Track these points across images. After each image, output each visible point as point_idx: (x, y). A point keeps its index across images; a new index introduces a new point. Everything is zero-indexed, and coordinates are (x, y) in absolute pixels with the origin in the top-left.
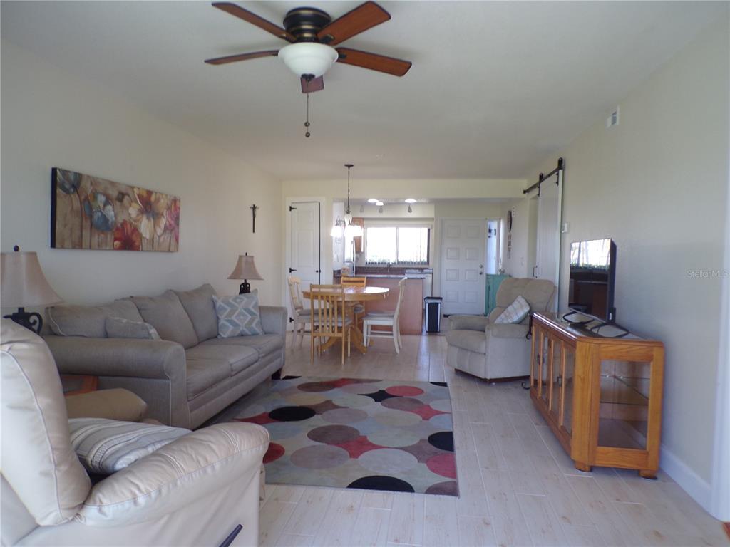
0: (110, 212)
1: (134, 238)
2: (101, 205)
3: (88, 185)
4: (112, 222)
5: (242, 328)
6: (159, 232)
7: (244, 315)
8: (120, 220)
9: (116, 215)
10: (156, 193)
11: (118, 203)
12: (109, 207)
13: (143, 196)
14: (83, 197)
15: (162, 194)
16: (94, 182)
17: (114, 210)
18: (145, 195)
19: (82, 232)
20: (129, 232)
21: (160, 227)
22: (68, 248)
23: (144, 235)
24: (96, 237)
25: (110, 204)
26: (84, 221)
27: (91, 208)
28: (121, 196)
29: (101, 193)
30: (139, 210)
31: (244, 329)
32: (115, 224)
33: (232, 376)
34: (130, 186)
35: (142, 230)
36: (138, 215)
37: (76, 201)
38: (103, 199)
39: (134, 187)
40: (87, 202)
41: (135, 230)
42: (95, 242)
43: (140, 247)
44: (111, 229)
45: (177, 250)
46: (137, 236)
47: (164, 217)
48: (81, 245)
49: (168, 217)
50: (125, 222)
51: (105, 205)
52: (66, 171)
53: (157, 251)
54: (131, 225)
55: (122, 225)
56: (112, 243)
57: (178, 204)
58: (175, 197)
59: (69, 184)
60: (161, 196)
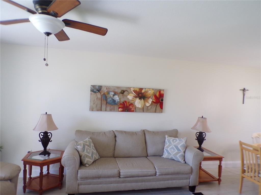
0: (117, 98)
1: (131, 107)
2: (112, 96)
3: (105, 89)
4: (118, 102)
6: (148, 105)
8: (122, 100)
9: (120, 99)
10: (145, 89)
11: (121, 95)
13: (136, 91)
14: (102, 94)
16: (108, 88)
17: (118, 97)
18: (138, 90)
19: (101, 106)
20: (128, 105)
21: (148, 103)
22: (96, 111)
23: (137, 106)
24: (109, 107)
25: (117, 95)
26: (103, 102)
27: (106, 97)
28: (123, 92)
29: (112, 92)
30: (134, 96)
31: (173, 156)
32: (119, 102)
33: (120, 178)
34: (128, 88)
35: (136, 104)
36: (133, 98)
37: (99, 95)
38: (113, 93)
39: (131, 88)
40: (104, 95)
41: (132, 104)
42: (108, 108)
43: (135, 111)
44: (117, 104)
45: (162, 112)
46: (132, 107)
47: (151, 98)
48: (101, 110)
49: (154, 98)
50: (126, 102)
51: (114, 95)
52: (94, 86)
53: (147, 112)
54: (129, 102)
55: (123, 102)
56: (118, 109)
57: (162, 92)
58: (160, 89)
59: (96, 90)
60: (149, 90)
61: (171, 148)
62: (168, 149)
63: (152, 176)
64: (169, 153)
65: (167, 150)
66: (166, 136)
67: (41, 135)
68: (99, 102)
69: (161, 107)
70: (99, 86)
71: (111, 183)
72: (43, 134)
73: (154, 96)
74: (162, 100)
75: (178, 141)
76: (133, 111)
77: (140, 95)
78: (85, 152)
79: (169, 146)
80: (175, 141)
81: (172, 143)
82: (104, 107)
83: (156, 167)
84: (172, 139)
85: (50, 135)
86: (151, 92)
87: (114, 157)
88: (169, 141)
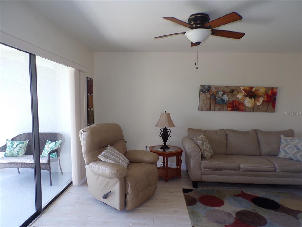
0: (226, 97)
1: (240, 106)
2: (221, 95)
3: (214, 89)
4: (226, 101)
5: (290, 155)
6: (258, 104)
7: (292, 148)
8: (231, 100)
9: (229, 98)
10: (256, 87)
11: (230, 94)
12: (225, 96)
13: (246, 90)
14: (211, 93)
15: (261, 87)
16: (217, 88)
17: (228, 97)
18: (248, 89)
19: (210, 105)
20: (237, 104)
21: (259, 102)
22: (205, 110)
23: (247, 105)
25: (226, 94)
26: (212, 102)
27: (215, 97)
28: (232, 91)
29: (221, 91)
30: (243, 95)
31: (291, 156)
32: (228, 101)
33: (240, 171)
34: (238, 87)
35: (246, 103)
36: (243, 97)
37: (208, 95)
38: (222, 93)
39: (241, 87)
40: (213, 95)
41: (241, 103)
42: (217, 108)
43: (244, 110)
44: (226, 104)
45: (274, 111)
46: (242, 106)
47: (263, 97)
48: (210, 110)
49: (265, 97)
50: (235, 101)
51: (223, 95)
52: (204, 86)
53: (257, 112)
54: (238, 102)
55: (232, 102)
56: (226, 109)
57: (275, 90)
58: (272, 87)
59: (205, 90)
60: (260, 88)
61: (289, 148)
62: (286, 149)
63: (272, 172)
64: (286, 153)
65: (283, 150)
66: (282, 136)
67: (162, 131)
68: (208, 102)
69: (274, 106)
70: (208, 86)
71: (232, 175)
72: (163, 130)
73: (265, 95)
74: (275, 99)
75: (297, 140)
76: (242, 111)
77: (250, 94)
78: (204, 147)
79: (287, 145)
80: (293, 140)
81: (290, 142)
82: (213, 107)
83: (275, 164)
84: (289, 139)
85: (169, 131)
86: (262, 91)
87: (226, 154)
88: (286, 141)
